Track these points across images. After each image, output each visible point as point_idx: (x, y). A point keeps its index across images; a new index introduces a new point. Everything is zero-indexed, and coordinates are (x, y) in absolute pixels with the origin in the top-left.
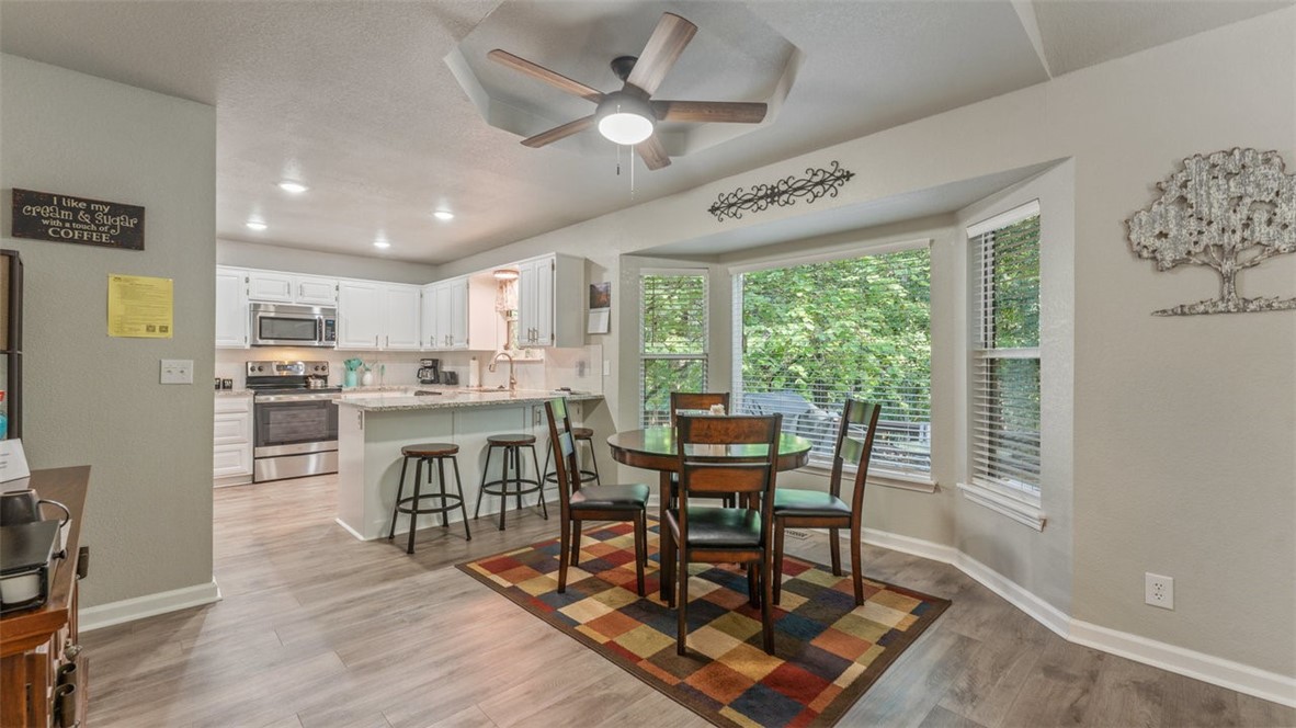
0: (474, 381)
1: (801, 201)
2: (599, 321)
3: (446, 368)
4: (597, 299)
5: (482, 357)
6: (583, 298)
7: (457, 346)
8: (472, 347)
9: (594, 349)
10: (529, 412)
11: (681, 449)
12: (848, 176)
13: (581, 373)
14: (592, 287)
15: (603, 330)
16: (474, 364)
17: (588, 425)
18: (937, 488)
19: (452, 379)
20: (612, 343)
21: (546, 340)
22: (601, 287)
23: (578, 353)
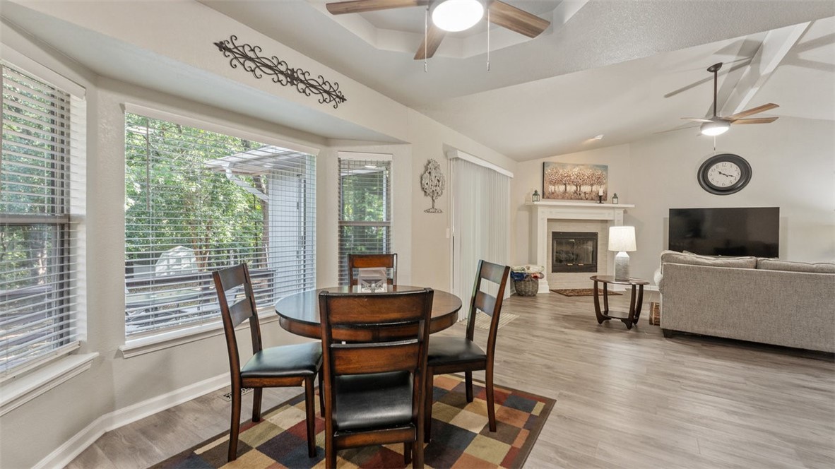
1: (314, 97)
12: (343, 99)
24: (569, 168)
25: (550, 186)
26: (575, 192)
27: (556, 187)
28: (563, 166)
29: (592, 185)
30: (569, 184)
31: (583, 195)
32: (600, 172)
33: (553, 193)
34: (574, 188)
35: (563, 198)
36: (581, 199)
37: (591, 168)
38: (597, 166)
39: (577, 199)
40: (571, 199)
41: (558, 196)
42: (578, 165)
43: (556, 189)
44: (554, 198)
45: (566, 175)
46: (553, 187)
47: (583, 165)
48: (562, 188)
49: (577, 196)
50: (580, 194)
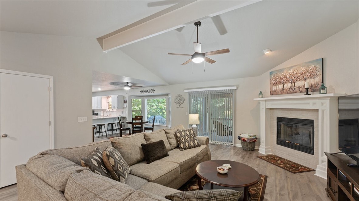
0: (102, 115)
1: (150, 92)
2: (125, 105)
3: (95, 112)
4: (125, 102)
5: (104, 110)
6: (123, 102)
7: (99, 108)
8: (102, 109)
9: (124, 110)
10: (114, 119)
11: (133, 121)
12: (154, 91)
13: (122, 113)
14: (124, 100)
15: (126, 106)
16: (102, 112)
17: (124, 121)
18: (166, 126)
19: (97, 114)
20: (127, 109)
21: (117, 108)
22: (125, 100)
23: (122, 110)
24: (285, 71)
25: (273, 87)
26: (291, 88)
27: (277, 86)
28: (281, 71)
29: (305, 80)
30: (286, 83)
31: (297, 89)
32: (313, 67)
33: (275, 91)
34: (290, 85)
35: (282, 94)
36: (296, 92)
37: (303, 66)
38: (309, 62)
39: (291, 93)
40: (288, 93)
41: (278, 92)
42: (292, 67)
43: (277, 88)
44: (276, 94)
45: (283, 77)
46: (275, 87)
47: (295, 66)
48: (281, 86)
49: (292, 90)
50: (294, 89)
